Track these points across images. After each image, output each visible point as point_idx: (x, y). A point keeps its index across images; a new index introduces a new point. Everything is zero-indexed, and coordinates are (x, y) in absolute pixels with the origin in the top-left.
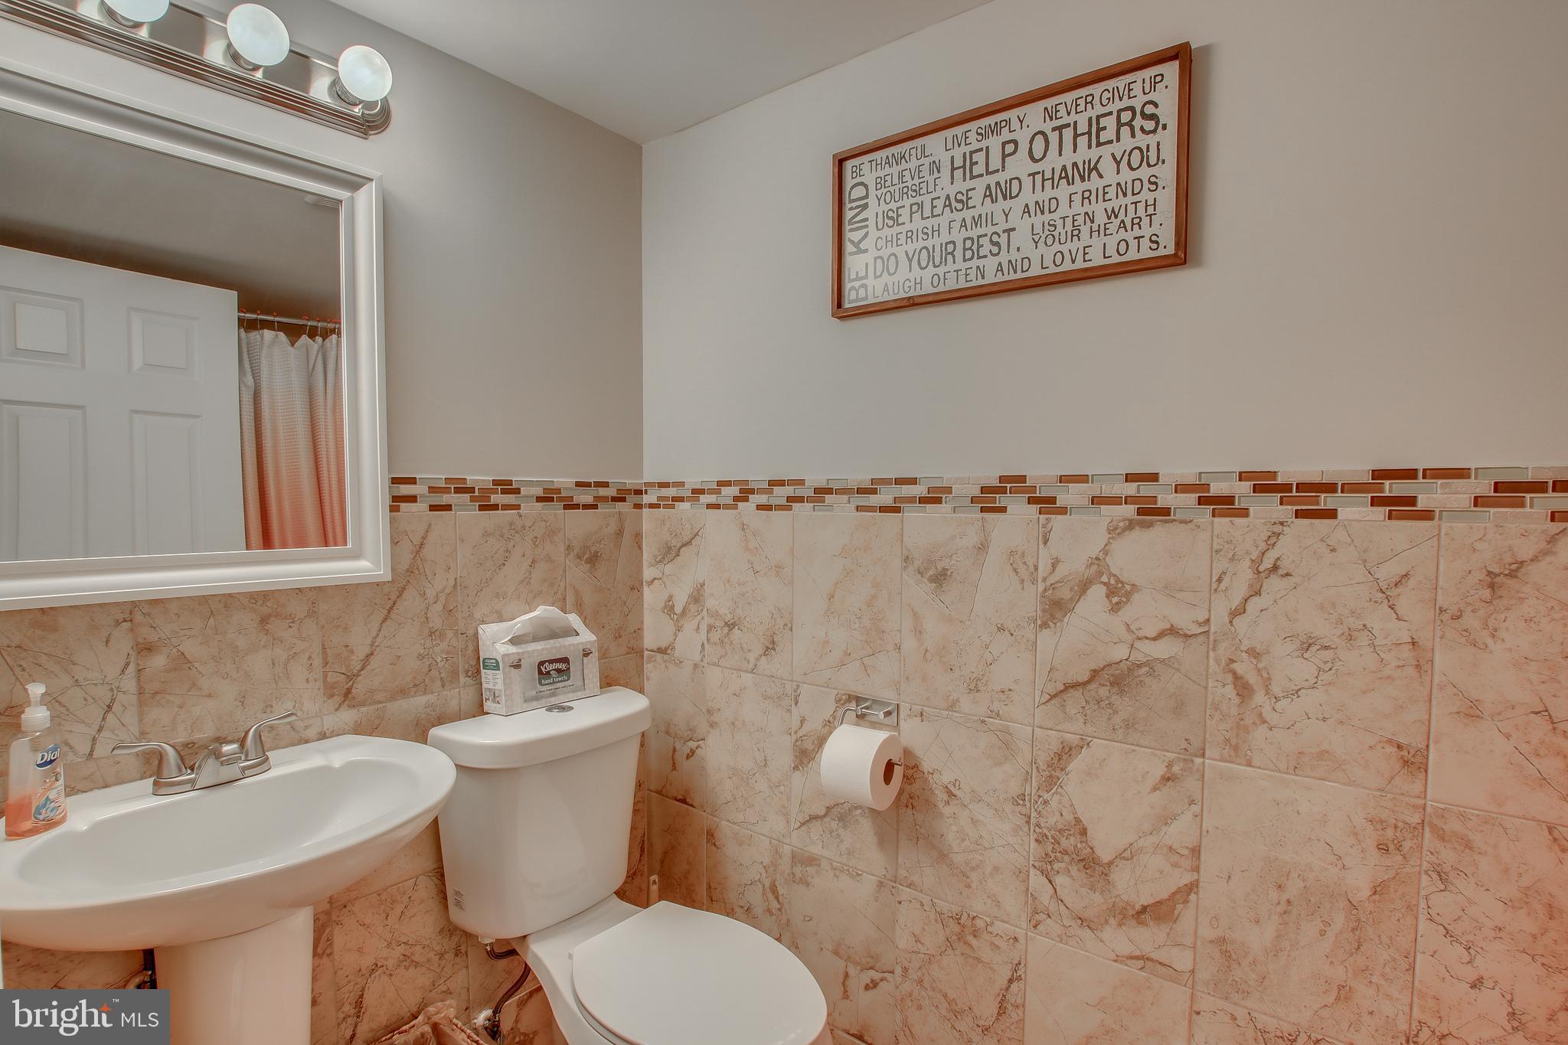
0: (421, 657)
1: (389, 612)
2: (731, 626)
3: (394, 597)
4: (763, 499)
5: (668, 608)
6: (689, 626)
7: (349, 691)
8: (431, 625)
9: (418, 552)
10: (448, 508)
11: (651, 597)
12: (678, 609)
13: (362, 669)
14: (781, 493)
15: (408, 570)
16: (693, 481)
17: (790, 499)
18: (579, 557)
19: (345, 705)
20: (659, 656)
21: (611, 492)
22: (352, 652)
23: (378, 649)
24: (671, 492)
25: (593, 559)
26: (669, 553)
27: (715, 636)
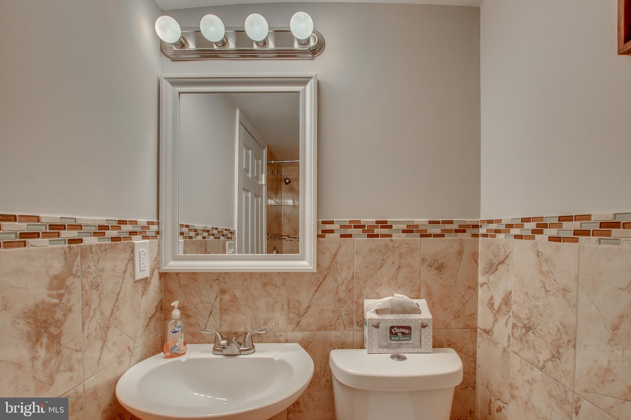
0: (333, 312)
1: (318, 287)
2: (528, 329)
3: (321, 280)
4: (553, 232)
5: (491, 304)
6: (502, 320)
7: (298, 323)
8: (339, 296)
9: (334, 258)
10: (350, 236)
11: (482, 294)
12: (496, 307)
13: (305, 313)
14: (570, 227)
15: (328, 267)
16: (507, 219)
17: (576, 232)
18: (430, 266)
19: (297, 329)
20: (485, 334)
21: (455, 227)
22: (301, 304)
23: (313, 304)
24: (494, 226)
25: (440, 268)
26: (492, 268)
27: (518, 333)
